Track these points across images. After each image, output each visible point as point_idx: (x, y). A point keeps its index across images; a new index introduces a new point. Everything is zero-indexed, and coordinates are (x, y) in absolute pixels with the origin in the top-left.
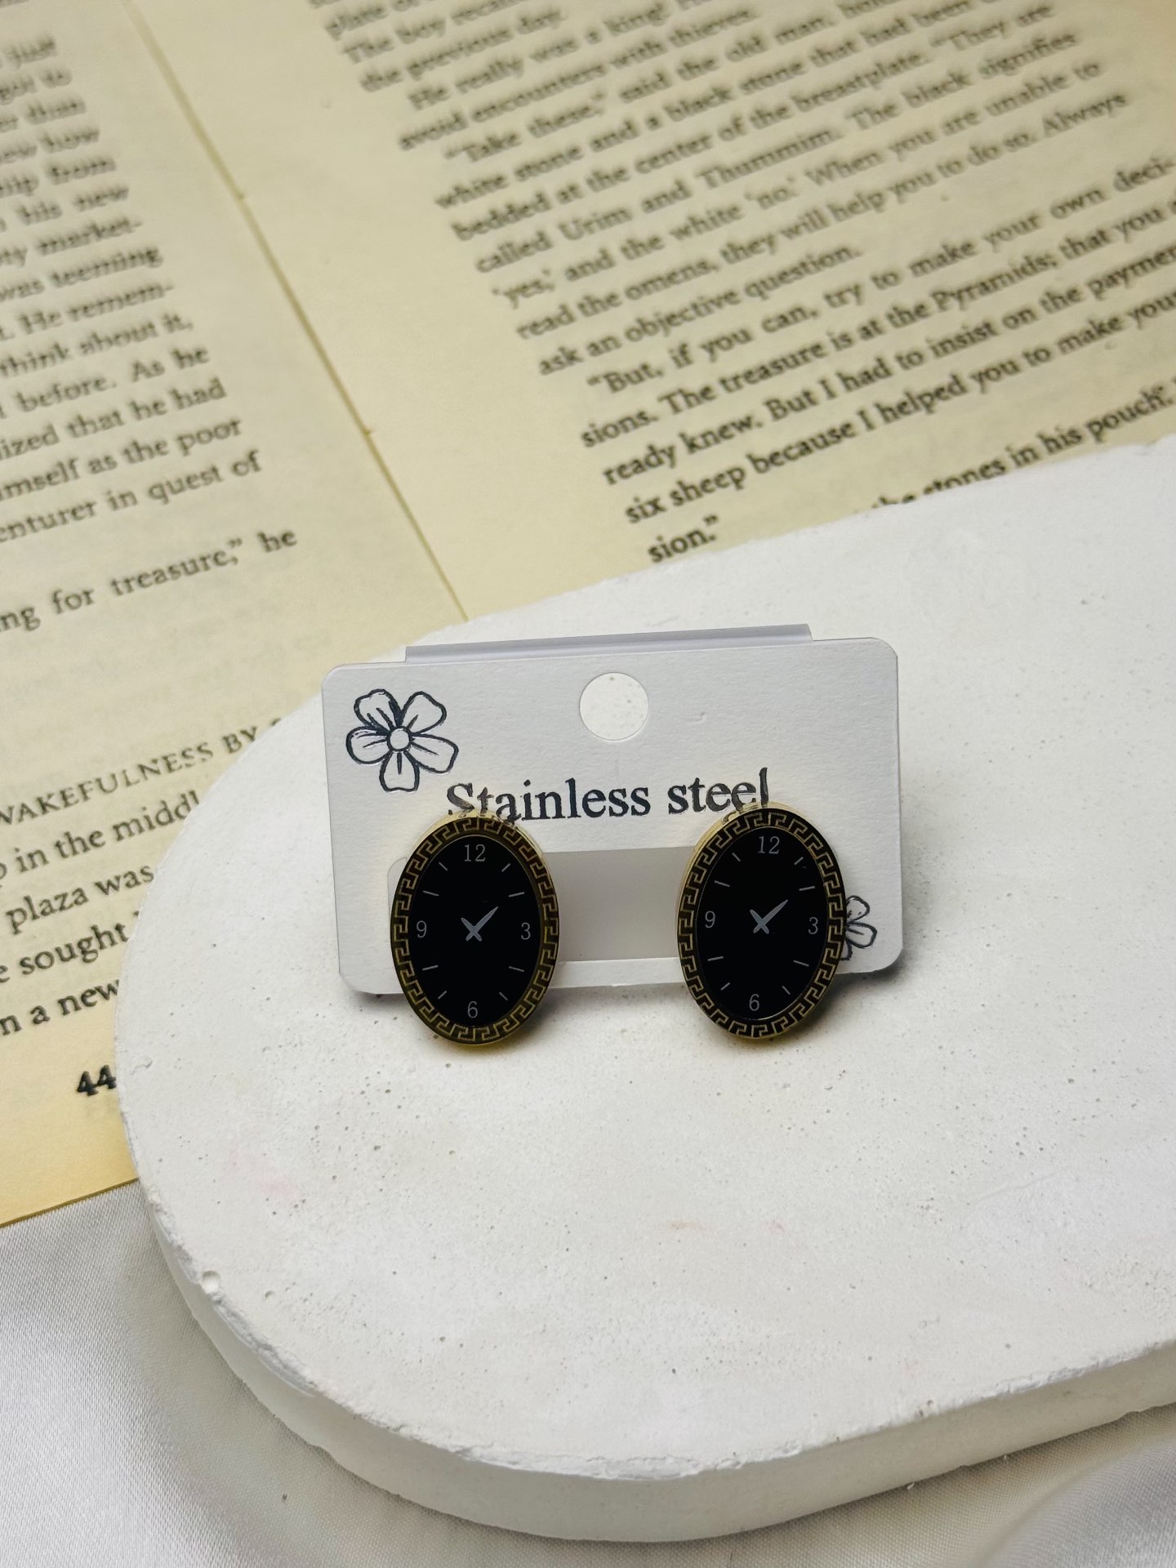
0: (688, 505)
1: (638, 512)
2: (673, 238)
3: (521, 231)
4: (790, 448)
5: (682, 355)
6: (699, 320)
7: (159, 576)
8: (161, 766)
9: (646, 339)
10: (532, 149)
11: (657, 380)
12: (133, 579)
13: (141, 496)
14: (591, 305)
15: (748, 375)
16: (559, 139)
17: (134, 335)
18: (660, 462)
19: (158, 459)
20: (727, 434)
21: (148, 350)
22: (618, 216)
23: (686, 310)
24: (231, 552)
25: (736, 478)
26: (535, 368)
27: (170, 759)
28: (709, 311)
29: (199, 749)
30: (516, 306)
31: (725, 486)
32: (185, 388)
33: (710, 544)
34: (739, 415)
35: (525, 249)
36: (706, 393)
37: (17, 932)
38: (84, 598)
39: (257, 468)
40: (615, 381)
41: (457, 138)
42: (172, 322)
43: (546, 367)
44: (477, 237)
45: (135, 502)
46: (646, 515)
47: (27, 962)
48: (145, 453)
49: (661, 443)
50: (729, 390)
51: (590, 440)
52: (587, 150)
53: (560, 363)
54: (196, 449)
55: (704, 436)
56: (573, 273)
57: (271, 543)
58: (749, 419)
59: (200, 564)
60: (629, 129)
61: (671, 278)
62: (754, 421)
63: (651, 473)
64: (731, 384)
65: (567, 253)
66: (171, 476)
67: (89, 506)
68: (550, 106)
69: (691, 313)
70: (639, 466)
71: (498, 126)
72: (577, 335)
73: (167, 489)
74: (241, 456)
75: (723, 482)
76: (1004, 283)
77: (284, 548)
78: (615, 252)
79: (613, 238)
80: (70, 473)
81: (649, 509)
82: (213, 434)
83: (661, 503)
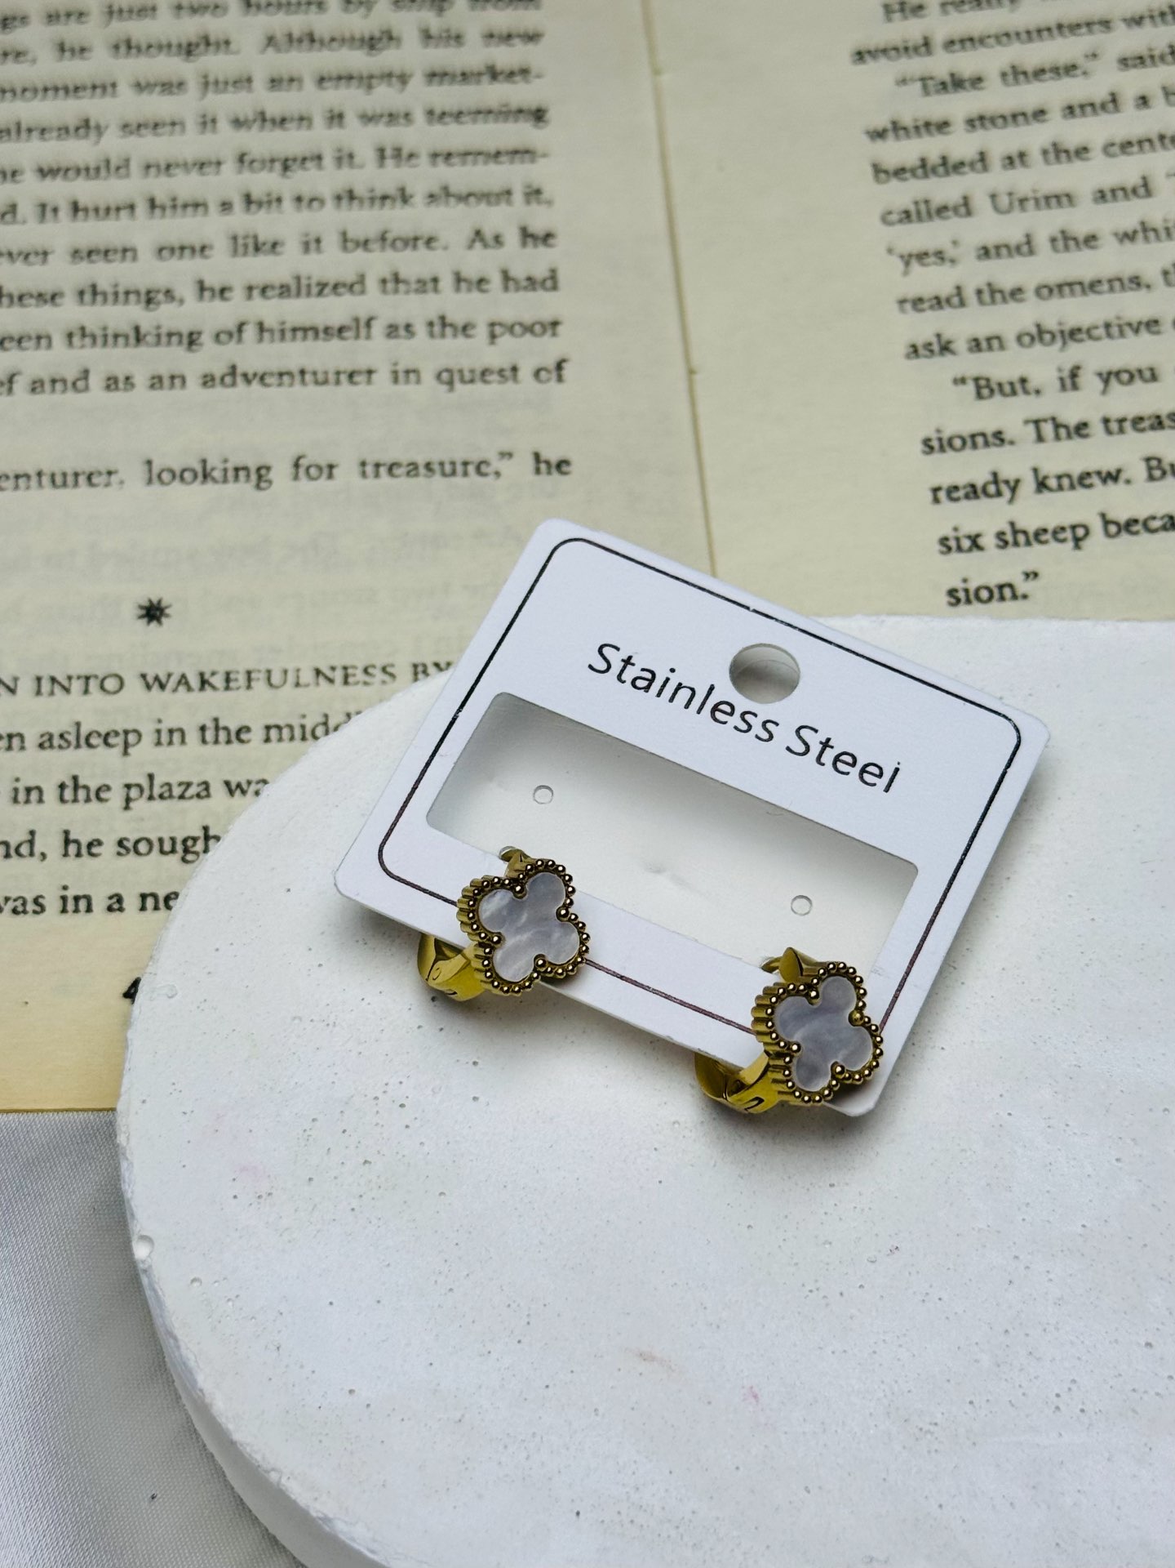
0: (1011, 550)
1: (953, 543)
2: (1114, 241)
3: (945, 190)
4: (1154, 518)
5: (1071, 379)
6: (1106, 341)
7: (413, 469)
8: (338, 676)
9: (1038, 348)
10: (997, 98)
11: (1032, 398)
12: (384, 465)
13: (428, 377)
14: (992, 294)
15: (1137, 421)
16: (1029, 95)
17: (486, 197)
18: (999, 494)
19: (461, 340)
20: (1087, 482)
21: (495, 218)
22: (1061, 199)
23: (1096, 327)
24: (497, 464)
25: (1078, 536)
26: (902, 349)
27: (350, 671)
28: (1122, 334)
29: (384, 670)
30: (906, 273)
31: (1063, 541)
32: (519, 272)
33: (1020, 603)
34: (1109, 465)
35: (942, 210)
36: (1081, 429)
37: (127, 808)
38: (326, 471)
39: (560, 379)
40: (984, 388)
41: (916, 65)
42: (534, 194)
43: (914, 351)
44: (894, 183)
45: (418, 381)
46: (960, 549)
47: (125, 843)
48: (448, 330)
49: (1008, 472)
50: (1109, 432)
51: (932, 448)
52: (1055, 115)
53: (932, 351)
54: (505, 341)
55: (1059, 477)
56: (985, 253)
57: (543, 467)
58: (1119, 471)
59: (459, 469)
60: (1113, 102)
61: (1093, 286)
62: (1123, 476)
63: (984, 502)
64: (1114, 426)
65: (988, 227)
66: (466, 364)
67: (370, 372)
68: (1034, 55)
69: (1101, 331)
70: (973, 492)
71: (967, 63)
72: (961, 325)
73: (456, 377)
74: (551, 363)
75: (1061, 536)
77: (555, 475)
78: (1042, 240)
79: (1046, 224)
80: (363, 331)
81: (966, 544)
82: (529, 329)
83: (981, 541)
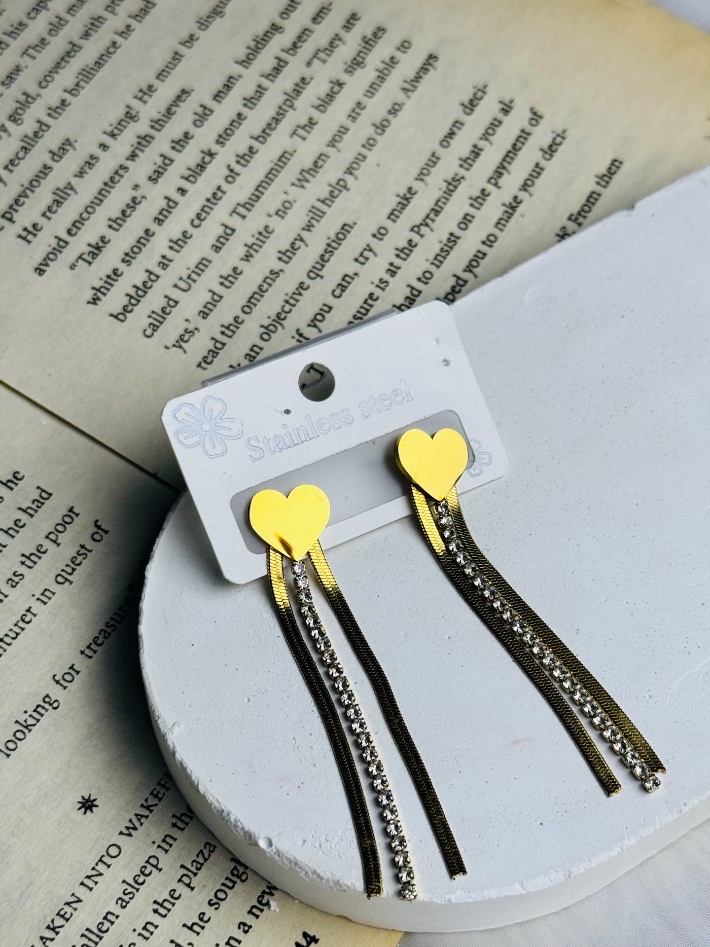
2: (245, 263)
3: (154, 301)
5: (302, 338)
6: (296, 309)
9: (273, 335)
10: (122, 241)
13: (54, 587)
14: (229, 329)
16: (133, 227)
19: (44, 557)
22: (203, 265)
23: (283, 306)
28: (297, 301)
30: (185, 352)
32: (25, 503)
35: (164, 310)
41: (69, 254)
44: (130, 316)
45: (53, 593)
48: (34, 558)
52: (154, 227)
54: (62, 538)
56: (204, 314)
60: (170, 201)
61: (261, 291)
65: (191, 301)
66: (61, 565)
67: (28, 611)
68: (111, 207)
69: (287, 308)
71: (89, 234)
72: (234, 354)
73: (65, 575)
74: (92, 528)
76: (445, 204)
78: (218, 288)
79: (210, 280)
82: (64, 523)
